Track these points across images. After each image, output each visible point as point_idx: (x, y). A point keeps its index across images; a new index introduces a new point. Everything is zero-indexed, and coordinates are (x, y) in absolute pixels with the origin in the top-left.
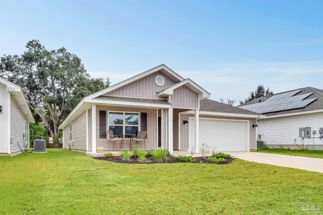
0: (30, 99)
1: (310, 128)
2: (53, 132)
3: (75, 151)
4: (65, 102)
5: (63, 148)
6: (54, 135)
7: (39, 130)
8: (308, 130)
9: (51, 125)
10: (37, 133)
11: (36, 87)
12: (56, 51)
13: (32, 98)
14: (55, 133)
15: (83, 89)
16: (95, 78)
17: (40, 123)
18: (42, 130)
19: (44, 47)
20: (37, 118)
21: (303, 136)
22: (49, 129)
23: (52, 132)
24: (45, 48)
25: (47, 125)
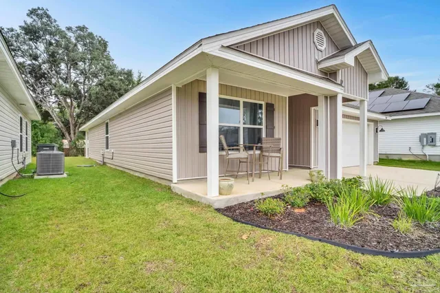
0: (34, 91)
1: (435, 134)
2: (70, 134)
3: (121, 169)
4: (85, 97)
5: (87, 157)
6: (71, 138)
7: (48, 131)
8: (433, 136)
9: (65, 126)
10: (46, 135)
11: (43, 75)
12: (74, 29)
13: (39, 90)
14: (72, 135)
15: (112, 79)
16: (126, 69)
17: (50, 123)
18: (53, 131)
19: (55, 21)
20: (46, 116)
21: (425, 143)
22: (64, 130)
23: (67, 135)
24: (57, 23)
25: (60, 125)
